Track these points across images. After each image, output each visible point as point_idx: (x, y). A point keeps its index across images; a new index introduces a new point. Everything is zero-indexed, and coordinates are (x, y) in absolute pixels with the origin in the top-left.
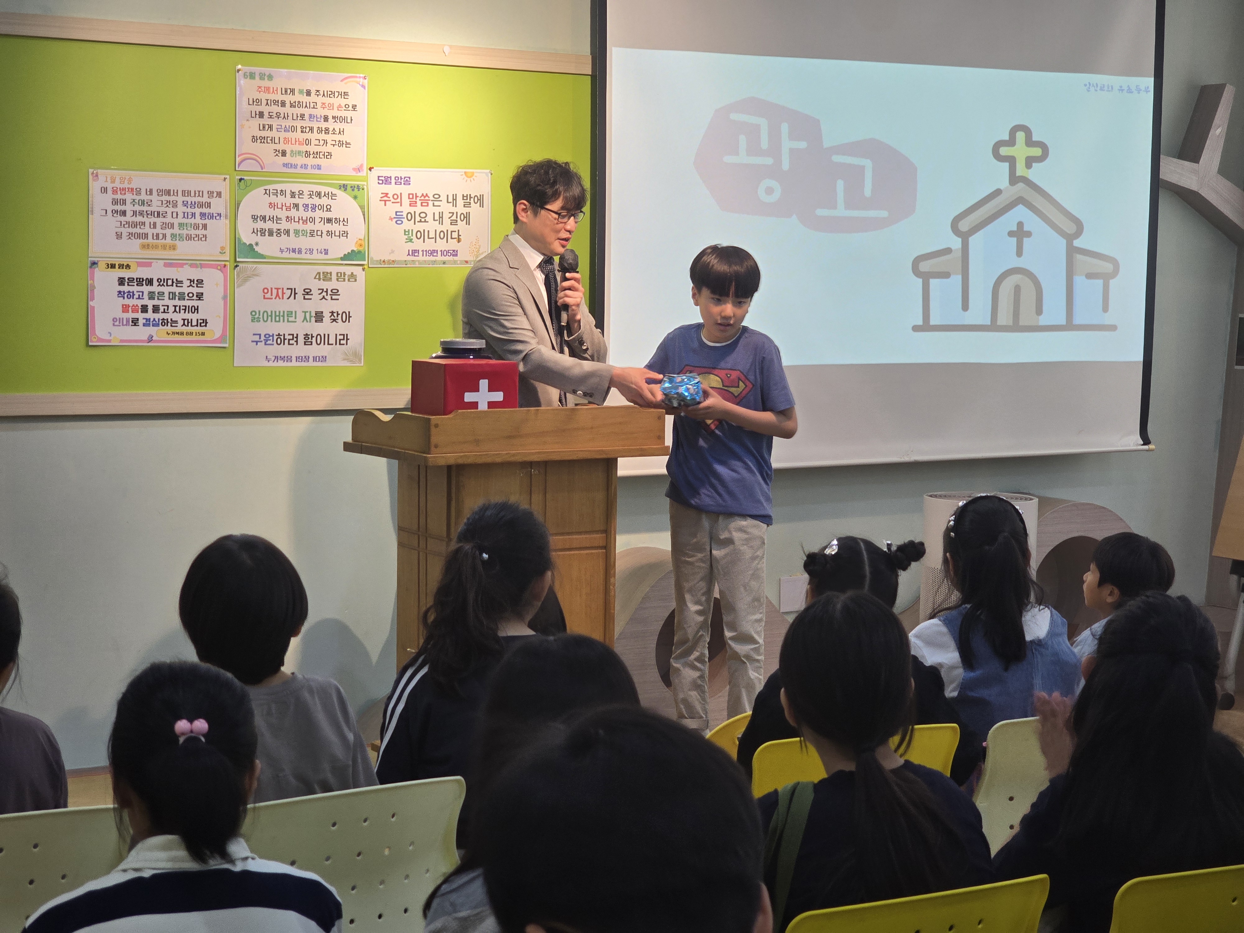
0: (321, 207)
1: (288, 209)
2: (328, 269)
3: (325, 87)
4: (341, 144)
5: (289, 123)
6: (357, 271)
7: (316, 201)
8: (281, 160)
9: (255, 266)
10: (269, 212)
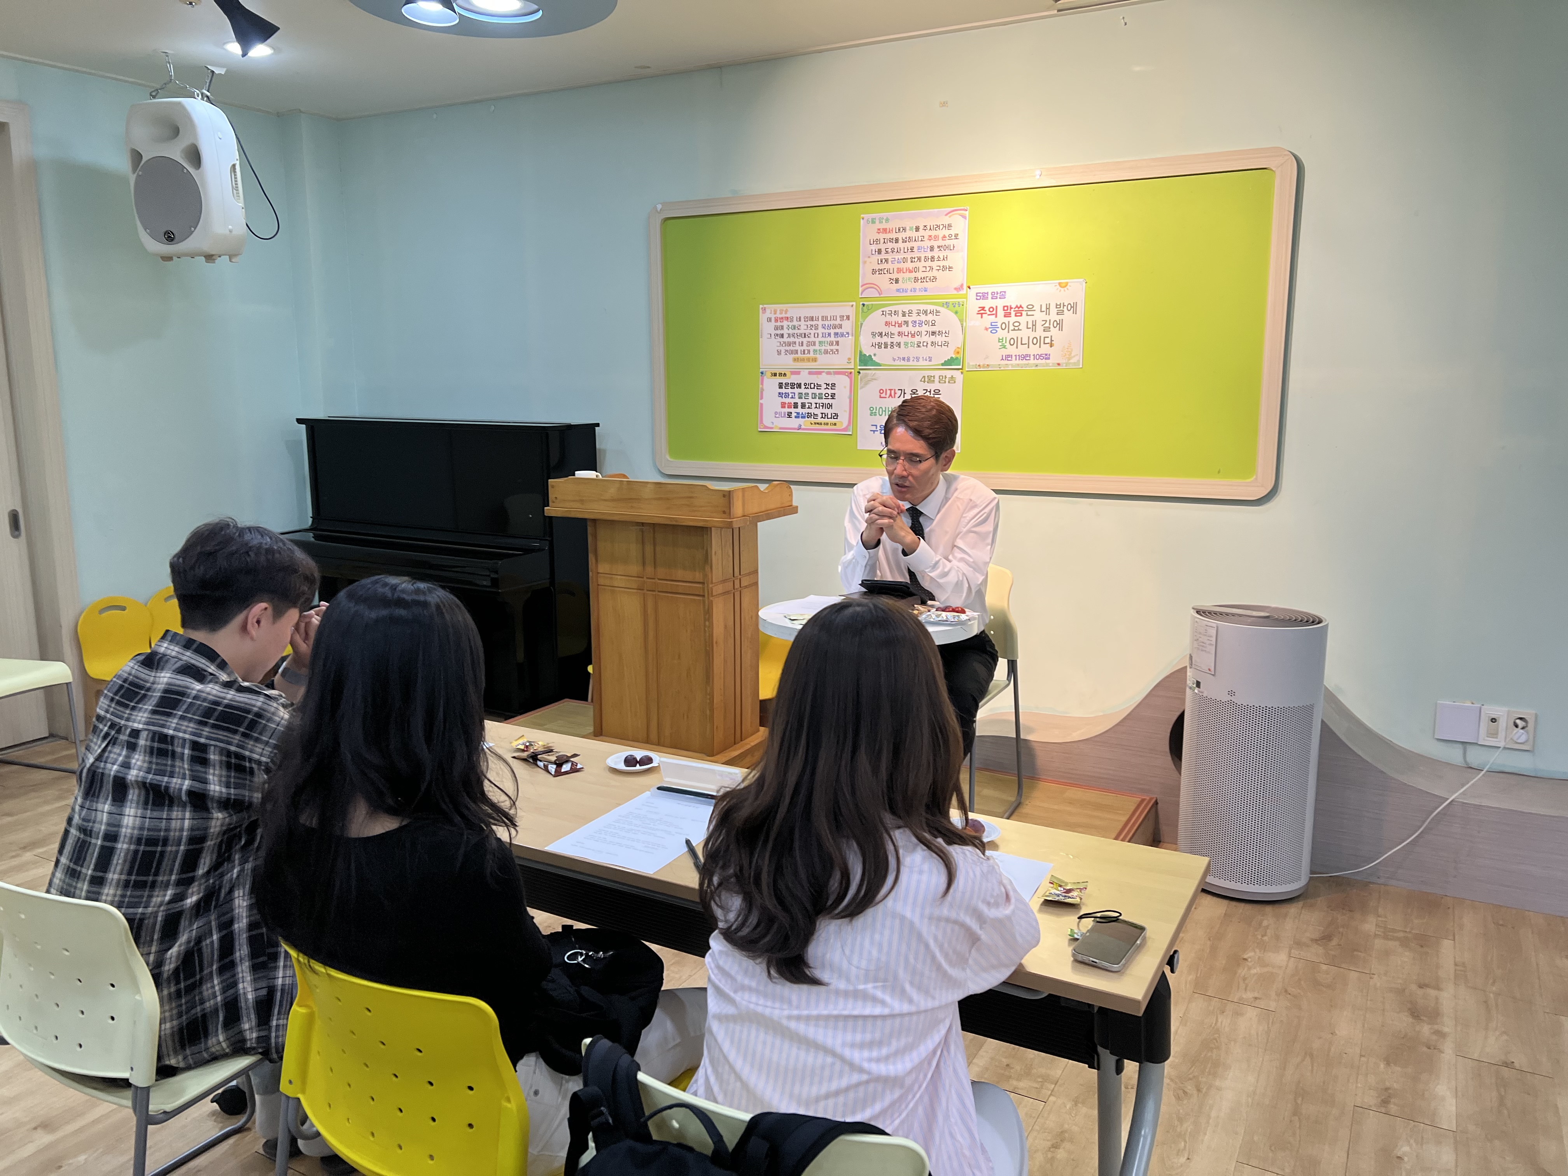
0: (927, 323)
1: (900, 326)
2: (932, 373)
3: (930, 223)
4: (944, 268)
5: (900, 256)
6: (957, 374)
7: (923, 318)
8: (895, 286)
9: (874, 372)
10: (885, 330)
